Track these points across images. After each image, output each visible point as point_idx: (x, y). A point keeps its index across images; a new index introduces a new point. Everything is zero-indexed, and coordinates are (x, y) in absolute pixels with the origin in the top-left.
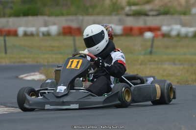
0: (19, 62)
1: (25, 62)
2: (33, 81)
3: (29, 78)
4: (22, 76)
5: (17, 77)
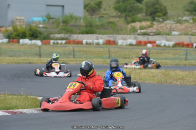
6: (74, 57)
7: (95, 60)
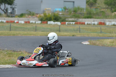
0: (83, 36)
1: (85, 36)
2: (86, 44)
3: (84, 44)
4: (82, 43)
5: (81, 43)
6: (80, 32)
7: (92, 34)
